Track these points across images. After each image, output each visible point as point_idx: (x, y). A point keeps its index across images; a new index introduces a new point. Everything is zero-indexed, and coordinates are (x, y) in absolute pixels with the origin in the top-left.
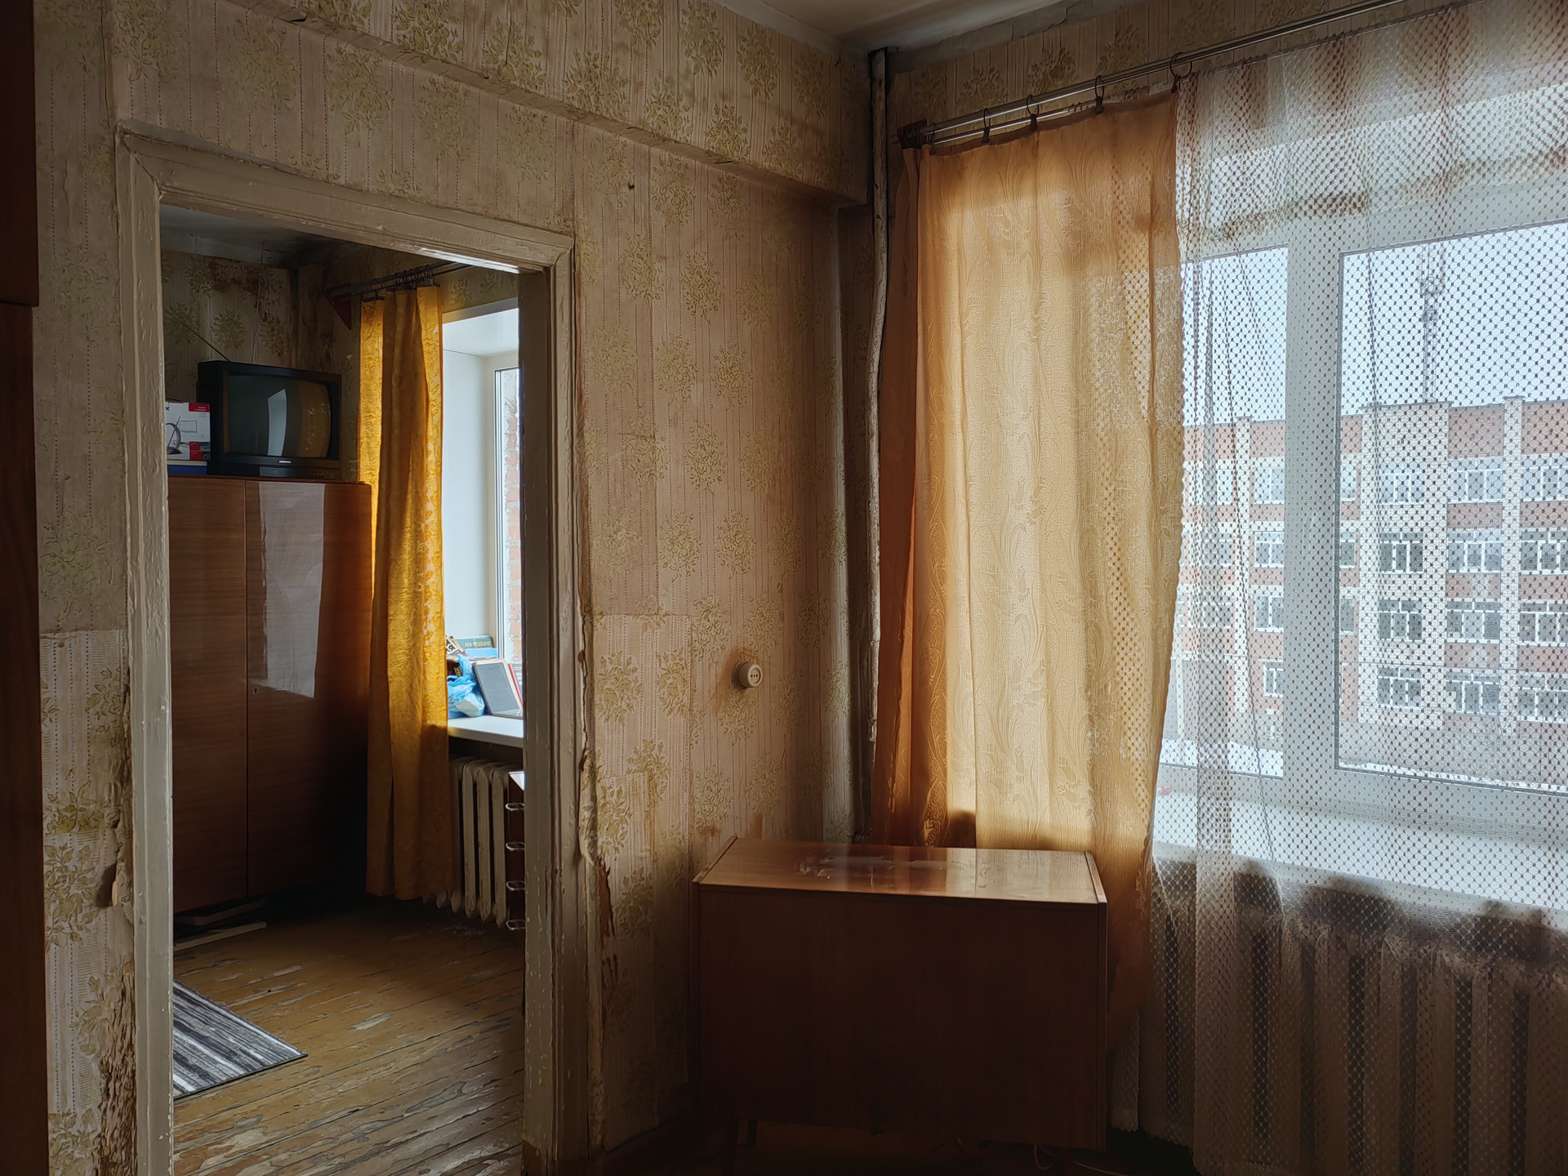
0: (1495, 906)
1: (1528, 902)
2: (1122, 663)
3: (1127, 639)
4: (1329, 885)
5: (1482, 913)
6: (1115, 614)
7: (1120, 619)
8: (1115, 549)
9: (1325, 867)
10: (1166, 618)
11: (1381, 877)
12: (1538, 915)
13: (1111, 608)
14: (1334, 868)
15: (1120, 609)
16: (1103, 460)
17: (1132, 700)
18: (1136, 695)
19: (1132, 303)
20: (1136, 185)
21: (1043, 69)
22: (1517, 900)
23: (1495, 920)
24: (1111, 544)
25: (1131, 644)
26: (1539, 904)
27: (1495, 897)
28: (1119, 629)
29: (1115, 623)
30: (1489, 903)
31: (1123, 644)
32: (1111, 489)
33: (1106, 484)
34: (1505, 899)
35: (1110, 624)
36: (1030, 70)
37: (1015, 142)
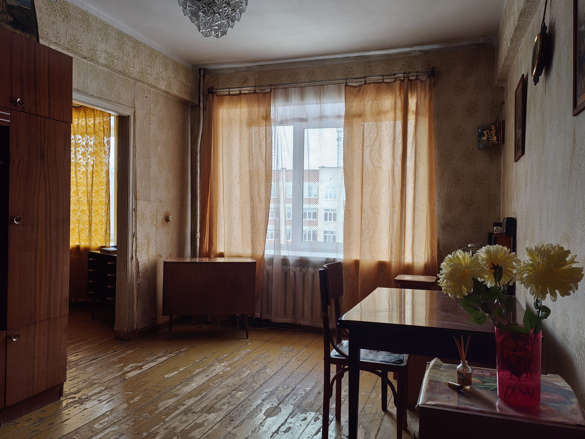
1: (333, 257)
2: (259, 215)
3: (260, 210)
4: (299, 259)
5: (325, 260)
6: (257, 204)
7: (258, 205)
8: (257, 190)
9: (298, 255)
10: (268, 205)
11: (308, 256)
12: (335, 259)
13: (256, 203)
14: (300, 255)
15: (258, 203)
16: (255, 170)
17: (261, 223)
18: (262, 222)
19: (262, 135)
20: (262, 109)
21: (242, 80)
22: (331, 257)
23: (327, 262)
24: (257, 188)
25: (261, 211)
26: (335, 257)
27: (328, 257)
28: (258, 207)
29: (257, 206)
30: (326, 258)
31: (259, 211)
32: (257, 176)
33: (256, 175)
35: (256, 206)
36: (239, 80)
37: (236, 96)
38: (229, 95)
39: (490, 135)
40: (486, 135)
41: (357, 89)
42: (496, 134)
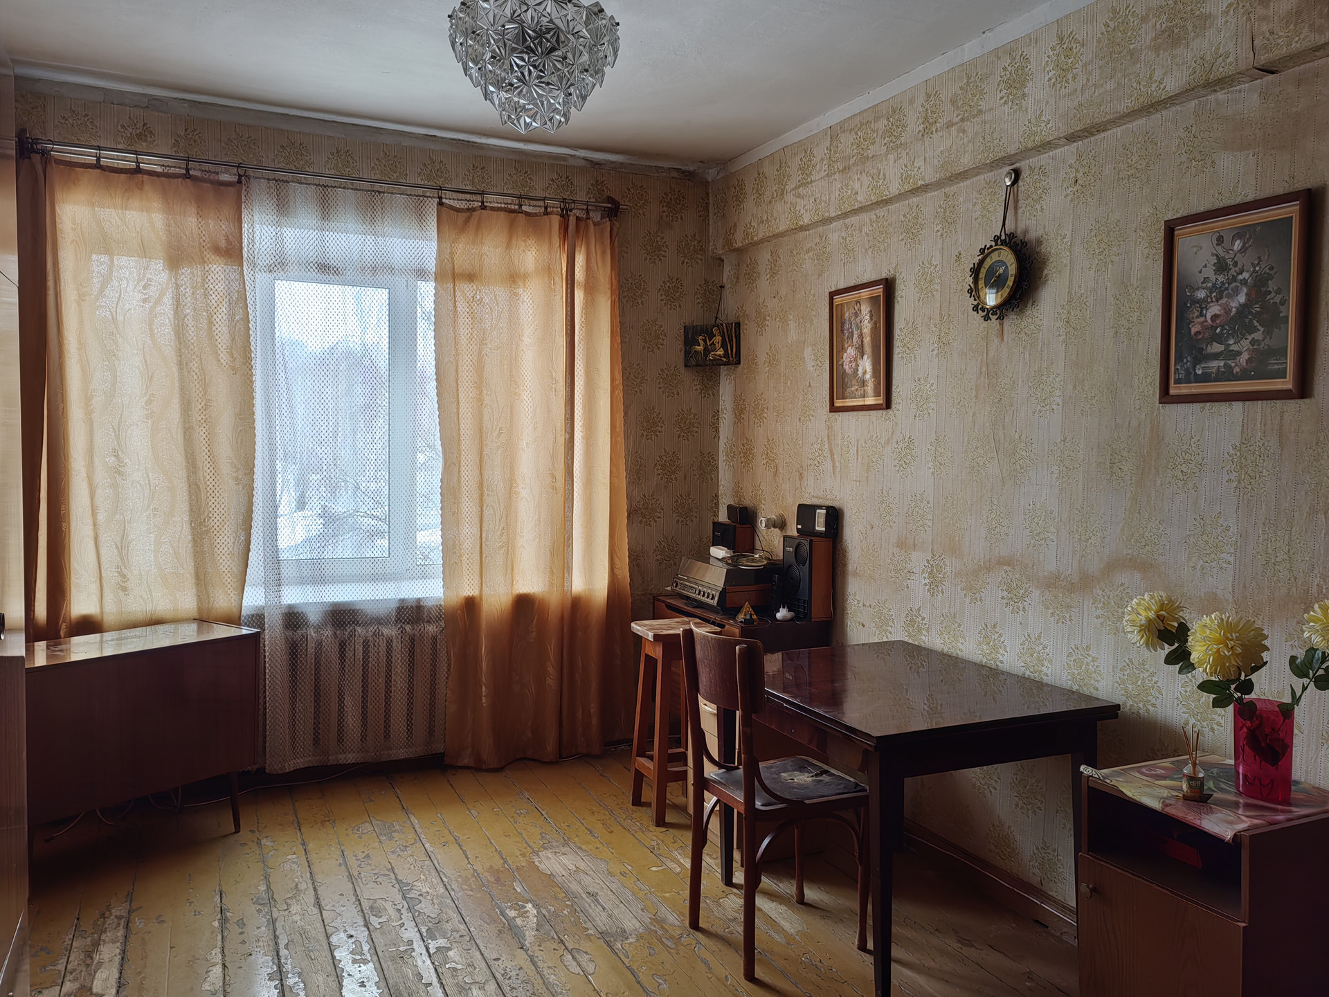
0: (402, 601)
1: (415, 596)
4: (331, 608)
5: (398, 605)
9: (329, 600)
11: (355, 599)
12: (419, 600)
14: (333, 600)
15: (211, 474)
16: (198, 386)
21: (130, 130)
22: (411, 596)
23: (403, 607)
26: (419, 596)
27: (402, 597)
28: (211, 486)
30: (400, 600)
31: (213, 495)
32: (203, 404)
33: (200, 401)
34: (406, 597)
35: (206, 483)
36: (119, 127)
37: (123, 175)
38: (98, 166)
39: (711, 345)
40: (701, 342)
41: (462, 216)
42: (724, 345)
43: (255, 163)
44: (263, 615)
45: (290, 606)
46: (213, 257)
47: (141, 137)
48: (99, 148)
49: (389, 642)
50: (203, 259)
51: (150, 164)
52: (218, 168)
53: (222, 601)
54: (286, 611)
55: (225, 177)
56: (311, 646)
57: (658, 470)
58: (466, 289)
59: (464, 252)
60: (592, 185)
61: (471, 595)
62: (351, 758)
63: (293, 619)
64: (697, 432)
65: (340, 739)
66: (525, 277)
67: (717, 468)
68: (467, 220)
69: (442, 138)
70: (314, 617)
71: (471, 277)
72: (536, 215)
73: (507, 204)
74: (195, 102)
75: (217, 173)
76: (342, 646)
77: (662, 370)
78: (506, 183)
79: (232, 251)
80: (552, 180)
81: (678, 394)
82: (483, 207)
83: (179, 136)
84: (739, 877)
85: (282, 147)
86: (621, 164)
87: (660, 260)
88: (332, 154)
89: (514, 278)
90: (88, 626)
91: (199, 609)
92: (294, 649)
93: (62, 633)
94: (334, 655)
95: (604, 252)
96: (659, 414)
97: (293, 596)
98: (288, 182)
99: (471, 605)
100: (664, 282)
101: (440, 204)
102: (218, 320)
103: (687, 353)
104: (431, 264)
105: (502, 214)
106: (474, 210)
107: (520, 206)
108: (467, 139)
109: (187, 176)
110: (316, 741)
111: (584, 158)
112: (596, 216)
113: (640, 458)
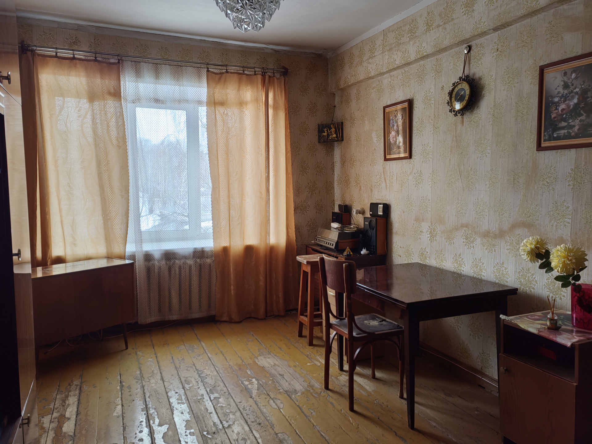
0: (195, 249)
1: (201, 246)
4: (164, 252)
5: (193, 251)
6: (109, 195)
12: (203, 248)
15: (111, 194)
20: (108, 83)
21: (70, 40)
22: (199, 247)
23: (196, 251)
26: (203, 246)
27: (195, 247)
28: (110, 199)
29: (109, 197)
30: (194, 248)
32: (106, 162)
34: (197, 247)
36: (65, 39)
37: (67, 61)
38: (56, 56)
39: (330, 132)
40: (326, 132)
41: (218, 76)
42: (336, 133)
43: (125, 54)
44: (135, 255)
45: (146, 252)
46: (108, 97)
47: (74, 43)
48: (57, 48)
49: (190, 267)
50: (104, 98)
51: (79, 55)
52: (109, 57)
53: (117, 249)
54: (145, 253)
55: (112, 61)
56: (156, 268)
57: (307, 189)
58: (220, 110)
59: (219, 92)
60: (276, 61)
61: (226, 246)
62: (175, 317)
63: (148, 257)
64: (324, 172)
65: (170, 309)
66: (246, 103)
67: (334, 188)
68: (220, 78)
69: (208, 41)
70: (157, 256)
71: (222, 104)
72: (251, 75)
73: (238, 70)
74: (98, 27)
75: (109, 59)
76: (170, 269)
77: (308, 144)
78: (237, 61)
79: (116, 94)
80: (258, 59)
81: (316, 155)
82: (227, 72)
83: (92, 42)
84: (346, 367)
85: (137, 46)
86: (289, 51)
87: (307, 95)
88: (159, 49)
89: (241, 104)
90: (60, 260)
91: (107, 253)
92: (149, 270)
93: (49, 263)
94: (166, 272)
95: (281, 92)
96: (307, 164)
97: (148, 247)
98: (140, 62)
99: (225, 250)
100: (308, 105)
101: (208, 71)
102: (111, 125)
103: (319, 137)
104: (204, 98)
105: (236, 75)
106: (223, 73)
107: (244, 71)
108: (219, 41)
109: (95, 60)
110: (160, 310)
111: (272, 49)
112: (278, 75)
113: (299, 184)
